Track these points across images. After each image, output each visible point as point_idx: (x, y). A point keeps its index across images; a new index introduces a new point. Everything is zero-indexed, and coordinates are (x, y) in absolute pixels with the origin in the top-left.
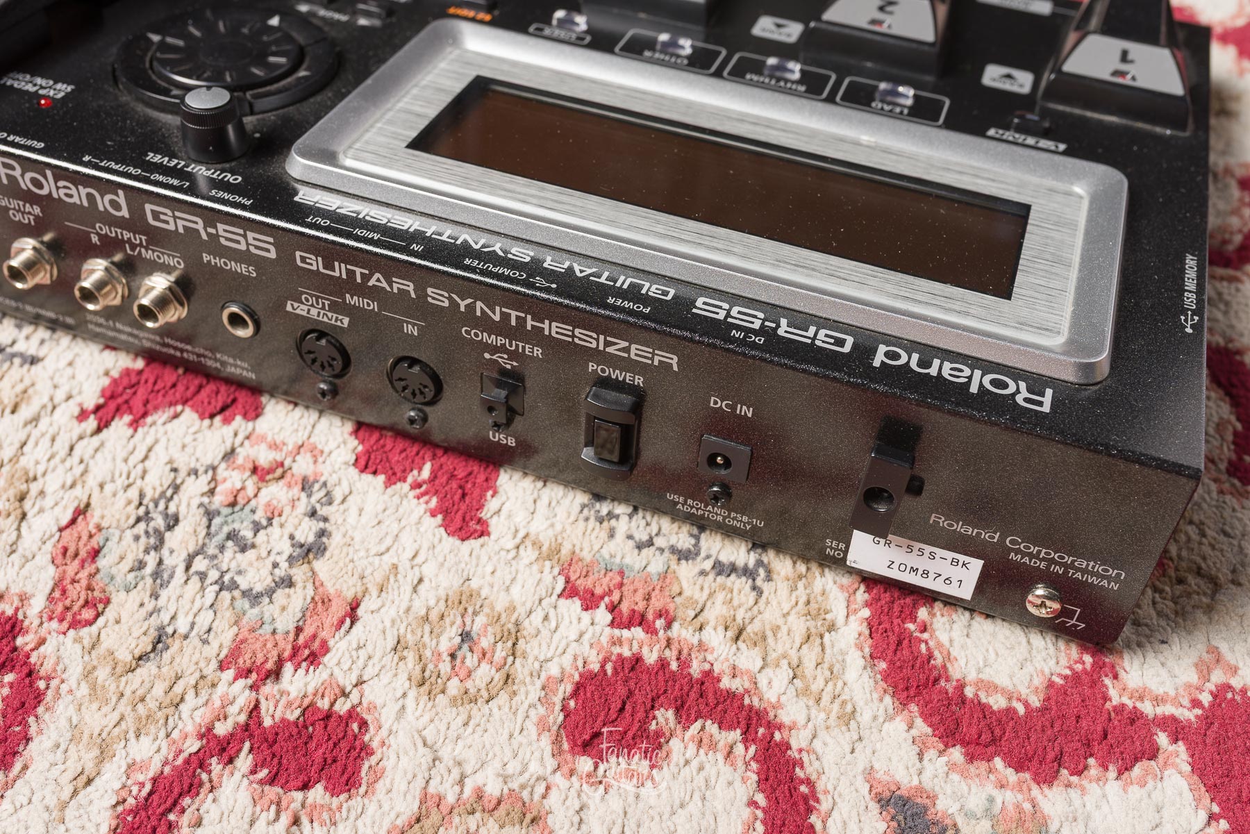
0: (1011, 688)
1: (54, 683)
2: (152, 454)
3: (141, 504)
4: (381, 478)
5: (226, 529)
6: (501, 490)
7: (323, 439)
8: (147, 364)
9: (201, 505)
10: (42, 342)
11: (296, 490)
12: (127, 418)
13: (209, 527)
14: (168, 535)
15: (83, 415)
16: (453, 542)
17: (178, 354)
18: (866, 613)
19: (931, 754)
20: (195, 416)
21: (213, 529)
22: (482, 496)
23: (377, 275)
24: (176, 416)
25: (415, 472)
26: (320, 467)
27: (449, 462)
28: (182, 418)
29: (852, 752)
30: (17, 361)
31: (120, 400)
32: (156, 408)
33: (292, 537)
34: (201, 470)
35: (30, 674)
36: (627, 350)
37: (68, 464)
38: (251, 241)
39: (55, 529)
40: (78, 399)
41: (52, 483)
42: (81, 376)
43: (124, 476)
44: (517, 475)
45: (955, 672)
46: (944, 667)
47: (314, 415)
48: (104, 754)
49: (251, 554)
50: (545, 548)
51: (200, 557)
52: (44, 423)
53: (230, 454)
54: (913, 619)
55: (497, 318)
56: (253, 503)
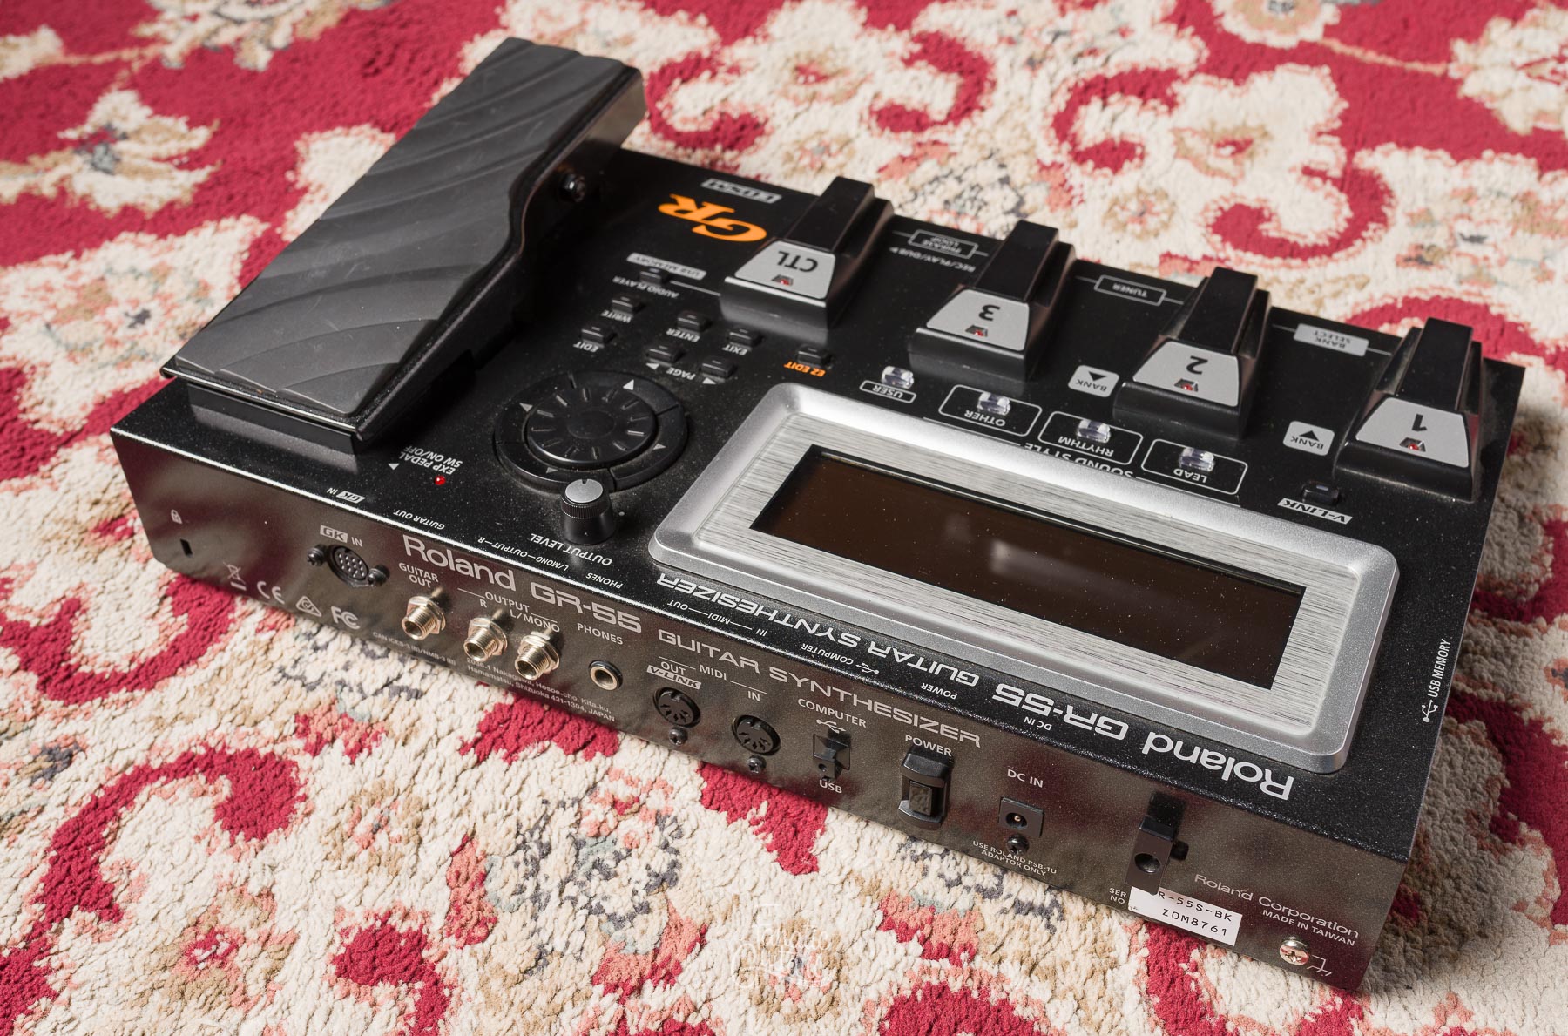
0: (1267, 1024)
1: (456, 991)
2: (525, 786)
3: (518, 833)
4: (724, 814)
5: (592, 859)
6: (828, 828)
7: (673, 776)
8: (517, 700)
9: (570, 835)
10: (424, 676)
11: (651, 823)
12: (502, 752)
13: (577, 855)
14: (542, 861)
15: (464, 749)
16: (786, 876)
17: (547, 696)
18: (1145, 952)
20: (561, 751)
21: (581, 858)
22: (812, 834)
23: (727, 654)
24: (544, 751)
25: (754, 810)
26: (671, 803)
27: (784, 801)
28: (549, 752)
30: (404, 695)
31: (495, 734)
32: (527, 744)
33: (648, 867)
34: (569, 803)
35: (436, 983)
36: (937, 728)
37: (454, 795)
38: (620, 618)
39: (448, 854)
40: (458, 733)
41: (443, 811)
42: (459, 711)
43: (503, 807)
44: (843, 815)
45: (1220, 1009)
46: (1210, 1003)
47: (665, 753)
49: (614, 882)
50: (866, 884)
51: (571, 883)
52: (431, 754)
53: (592, 789)
54: (1187, 959)
55: (828, 694)
56: (614, 835)
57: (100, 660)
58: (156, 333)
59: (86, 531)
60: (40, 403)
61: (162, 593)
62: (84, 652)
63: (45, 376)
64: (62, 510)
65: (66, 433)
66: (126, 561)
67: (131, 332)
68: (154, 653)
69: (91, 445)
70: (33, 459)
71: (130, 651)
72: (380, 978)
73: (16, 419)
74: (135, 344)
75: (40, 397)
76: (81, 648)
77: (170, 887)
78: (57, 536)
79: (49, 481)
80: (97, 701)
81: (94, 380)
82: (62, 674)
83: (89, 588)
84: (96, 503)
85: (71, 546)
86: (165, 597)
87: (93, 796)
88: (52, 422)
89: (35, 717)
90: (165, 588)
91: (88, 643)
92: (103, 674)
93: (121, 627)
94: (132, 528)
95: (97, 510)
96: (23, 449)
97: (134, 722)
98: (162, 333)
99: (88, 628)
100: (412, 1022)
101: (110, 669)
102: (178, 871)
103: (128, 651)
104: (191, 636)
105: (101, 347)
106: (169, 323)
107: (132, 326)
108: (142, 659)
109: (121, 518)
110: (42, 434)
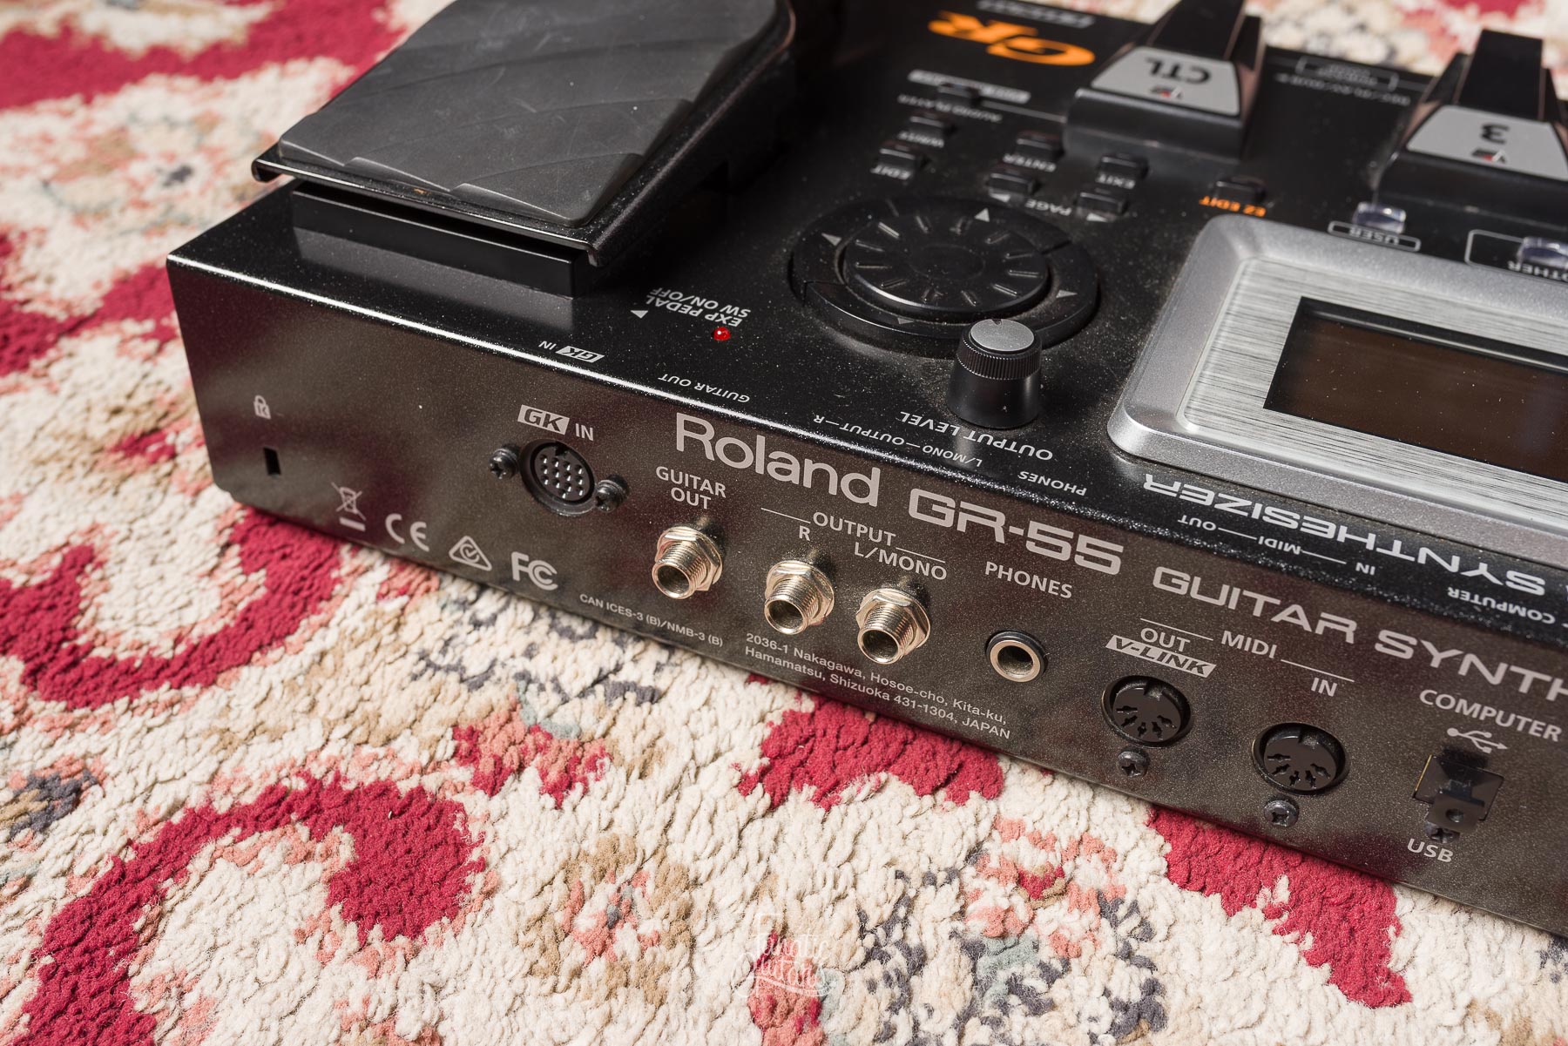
2: (860, 848)
3: (862, 929)
4: (1216, 898)
5: (1003, 975)
6: (1403, 922)
7: (1111, 833)
8: (819, 707)
9: (954, 934)
10: (659, 668)
11: (1091, 915)
12: (809, 791)
13: (974, 970)
14: (914, 980)
15: (745, 785)
16: (1355, 1011)
20: (910, 789)
21: (981, 973)
22: (1382, 938)
23: (1295, 608)
24: (880, 788)
25: (1266, 891)
26: (1121, 879)
27: (1318, 876)
28: (889, 792)
30: (631, 696)
31: (793, 760)
32: (851, 776)
33: (1106, 993)
34: (941, 877)
37: (741, 860)
39: (747, 967)
40: (729, 758)
41: (727, 889)
42: (727, 723)
43: (830, 883)
44: (1424, 902)
47: (1087, 794)
49: (1050, 1020)
50: (1506, 1025)
51: (973, 1022)
52: (689, 794)
53: (975, 854)
55: (1496, 680)
56: (1030, 932)
57: (127, 639)
58: (202, 193)
59: (101, 450)
60: (32, 279)
61: (224, 539)
62: (100, 626)
63: (40, 245)
64: (64, 421)
65: (72, 317)
66: (165, 492)
67: (166, 192)
68: (213, 630)
69: (109, 334)
70: (21, 350)
71: (175, 625)
74: (170, 208)
75: (32, 271)
76: (95, 620)
77: (257, 1024)
78: (57, 457)
79: (45, 381)
80: (122, 703)
81: (112, 251)
82: (65, 660)
83: (107, 531)
84: (117, 411)
85: (79, 470)
86: (228, 545)
87: (115, 859)
88: (50, 303)
89: (18, 727)
90: (228, 532)
91: (106, 612)
92: (131, 660)
93: (158, 589)
94: (173, 447)
95: (119, 422)
96: (6, 338)
97: (184, 737)
98: (210, 194)
99: (106, 590)
101: (142, 653)
102: (269, 994)
103: (170, 624)
104: (273, 603)
105: (123, 210)
106: (220, 182)
107: (167, 184)
108: (194, 637)
109: (155, 433)
110: (36, 318)
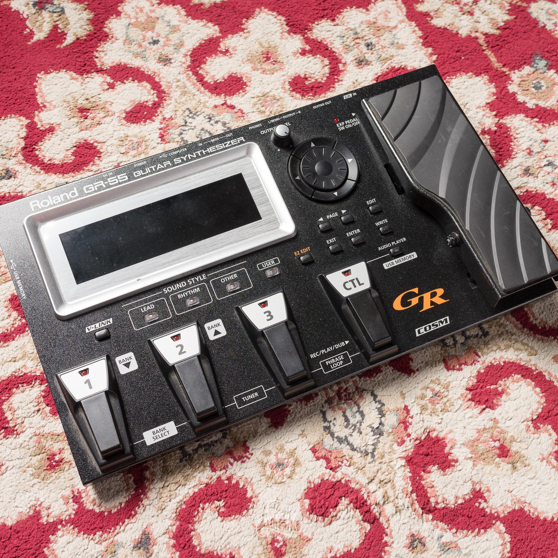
0: (202, 543)
18: (197, 491)
19: (167, 536)
29: (153, 517)
46: (195, 522)
48: (22, 358)
57: (43, 153)
58: (154, 51)
59: (76, 107)
60: (103, 52)
61: (75, 145)
62: (41, 147)
63: (112, 43)
64: (77, 95)
65: (101, 68)
66: (77, 126)
67: (148, 45)
68: (57, 162)
69: (103, 78)
70: (85, 70)
72: (17, 310)
73: (93, 52)
74: (145, 51)
75: (105, 49)
76: (42, 145)
78: (68, 102)
79: (82, 81)
80: (31, 166)
81: (123, 55)
82: (31, 149)
83: (60, 127)
84: (87, 99)
85: (68, 109)
86: (75, 146)
87: (5, 194)
88: (100, 61)
89: (14, 157)
90: (77, 144)
91: (45, 145)
92: (40, 158)
93: (57, 147)
95: (86, 102)
96: (85, 64)
97: (33, 180)
99: (49, 140)
100: (13, 329)
103: (51, 156)
104: (70, 165)
105: (135, 45)
106: (160, 50)
107: (150, 43)
108: (52, 162)
109: (87, 110)
110: (95, 63)
